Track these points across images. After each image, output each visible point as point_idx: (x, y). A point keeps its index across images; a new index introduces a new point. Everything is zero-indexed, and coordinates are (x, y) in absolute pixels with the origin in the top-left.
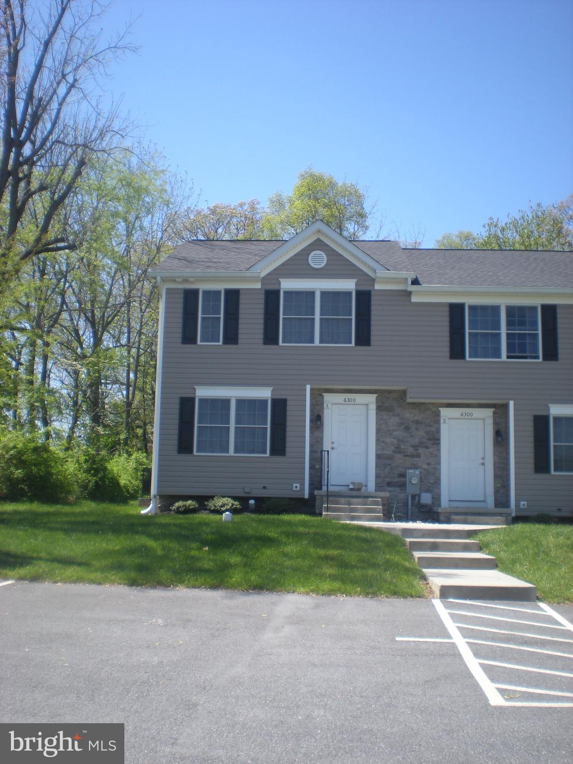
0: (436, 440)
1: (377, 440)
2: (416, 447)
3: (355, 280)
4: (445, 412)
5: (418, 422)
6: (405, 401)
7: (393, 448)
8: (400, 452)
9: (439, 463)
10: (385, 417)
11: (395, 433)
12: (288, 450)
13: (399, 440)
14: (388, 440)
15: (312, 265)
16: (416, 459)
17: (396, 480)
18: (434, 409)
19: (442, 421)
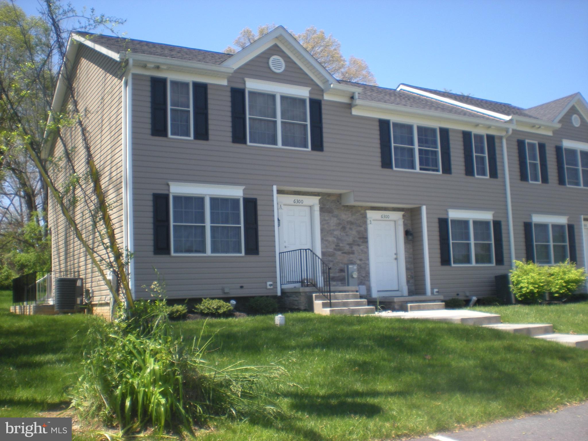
0: (364, 239)
1: (322, 239)
2: (351, 245)
3: (309, 89)
4: (370, 214)
5: (351, 223)
6: (340, 204)
7: (333, 246)
8: (339, 250)
9: (368, 259)
10: (327, 218)
11: (336, 233)
12: (261, 249)
13: (338, 239)
14: (331, 239)
15: (273, 68)
16: (351, 255)
17: (338, 275)
18: (363, 212)
19: (368, 222)
